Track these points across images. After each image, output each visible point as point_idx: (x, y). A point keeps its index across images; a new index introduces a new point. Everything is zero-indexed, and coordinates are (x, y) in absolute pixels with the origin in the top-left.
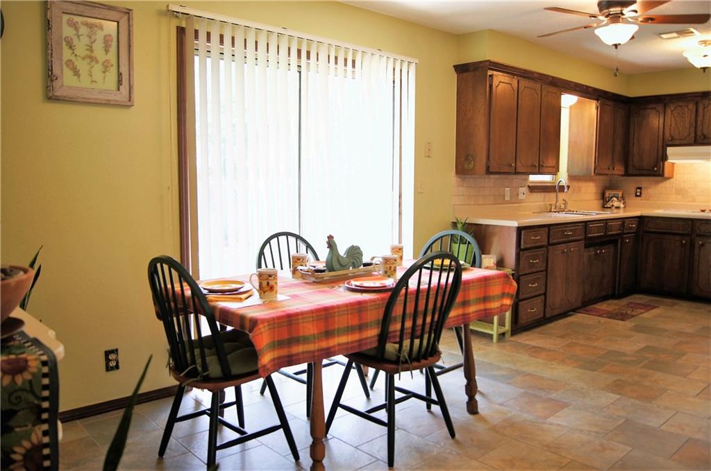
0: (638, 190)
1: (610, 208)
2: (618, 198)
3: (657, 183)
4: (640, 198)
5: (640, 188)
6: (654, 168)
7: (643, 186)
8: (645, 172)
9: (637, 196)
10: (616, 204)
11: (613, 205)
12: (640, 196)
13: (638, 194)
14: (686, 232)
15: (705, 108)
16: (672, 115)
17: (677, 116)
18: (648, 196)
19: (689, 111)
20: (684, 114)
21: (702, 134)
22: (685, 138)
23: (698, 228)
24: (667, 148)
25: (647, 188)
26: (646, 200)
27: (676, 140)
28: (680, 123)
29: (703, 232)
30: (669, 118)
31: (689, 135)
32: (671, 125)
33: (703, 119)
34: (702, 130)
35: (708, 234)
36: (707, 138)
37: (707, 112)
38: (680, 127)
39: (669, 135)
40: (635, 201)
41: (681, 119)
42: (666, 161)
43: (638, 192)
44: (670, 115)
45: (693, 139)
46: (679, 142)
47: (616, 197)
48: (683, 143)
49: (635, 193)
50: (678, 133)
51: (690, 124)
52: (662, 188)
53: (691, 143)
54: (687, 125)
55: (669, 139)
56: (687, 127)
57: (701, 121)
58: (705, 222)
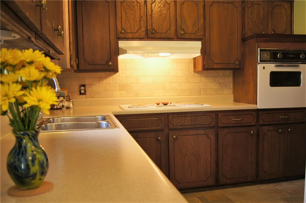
0: (82, 88)
1: (60, 109)
2: (64, 97)
3: (101, 79)
4: (84, 96)
5: (84, 86)
6: (108, 62)
7: (87, 82)
8: (98, 67)
9: (81, 94)
10: (66, 104)
11: (63, 106)
12: (84, 94)
13: (83, 92)
14: (159, 128)
15: (153, 3)
16: (122, 7)
17: (127, 8)
18: (92, 94)
19: (139, 4)
20: (134, 7)
21: (152, 29)
22: (137, 32)
23: (171, 122)
24: (119, 41)
25: (91, 85)
26: (91, 98)
27: (128, 33)
28: (131, 16)
29: (175, 126)
30: (120, 10)
31: (140, 28)
32: (122, 17)
33: (152, 14)
34: (152, 25)
35: (180, 127)
36: (157, 33)
37: (155, 7)
38: (131, 20)
39: (121, 28)
40: (79, 99)
41: (131, 12)
42: (119, 55)
43: (83, 90)
44: (120, 7)
45: (144, 33)
46: (131, 35)
47: (62, 96)
48: (135, 37)
49: (79, 91)
50: (129, 26)
51: (140, 17)
52: (106, 85)
53: (143, 37)
54: (137, 19)
55: (121, 32)
56: (137, 21)
57: (150, 15)
58: (176, 115)
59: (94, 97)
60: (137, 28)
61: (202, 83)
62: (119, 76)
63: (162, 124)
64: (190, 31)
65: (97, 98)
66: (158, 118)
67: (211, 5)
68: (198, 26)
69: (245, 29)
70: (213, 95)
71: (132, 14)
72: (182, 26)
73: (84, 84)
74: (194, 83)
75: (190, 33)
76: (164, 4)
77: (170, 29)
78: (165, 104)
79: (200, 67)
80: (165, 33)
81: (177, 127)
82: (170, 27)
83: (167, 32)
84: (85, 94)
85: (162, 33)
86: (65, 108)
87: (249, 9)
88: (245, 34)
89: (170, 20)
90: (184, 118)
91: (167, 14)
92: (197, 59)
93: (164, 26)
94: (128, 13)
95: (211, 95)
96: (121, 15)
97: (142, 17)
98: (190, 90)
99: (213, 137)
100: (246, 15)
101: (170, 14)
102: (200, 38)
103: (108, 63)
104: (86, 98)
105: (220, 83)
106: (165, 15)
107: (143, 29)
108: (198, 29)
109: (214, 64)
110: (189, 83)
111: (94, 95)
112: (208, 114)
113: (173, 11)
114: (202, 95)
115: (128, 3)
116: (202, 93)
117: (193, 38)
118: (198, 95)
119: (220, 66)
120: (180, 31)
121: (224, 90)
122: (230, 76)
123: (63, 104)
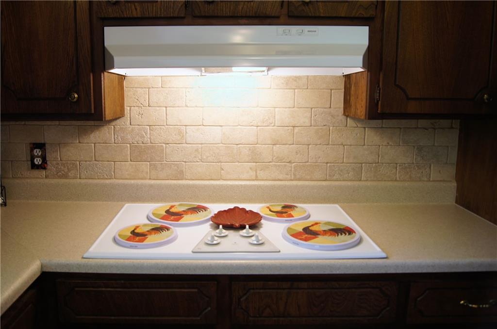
0: (37, 152)
4: (43, 173)
18: (62, 168)
26: (60, 177)
43: (38, 157)
49: (29, 158)
52: (97, 145)
53: (176, 15)
59: (65, 176)
61: (365, 147)
65: (75, 178)
70: (396, 180)
73: (43, 142)
74: (344, 145)
79: (361, 107)
84: (45, 168)
95: (392, 181)
104: (46, 177)
105: (420, 149)
110: (328, 144)
111: (66, 170)
114: (363, 179)
116: (363, 175)
118: (353, 181)
121: (430, 168)
122: (452, 128)
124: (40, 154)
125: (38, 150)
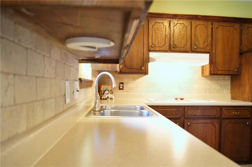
1: (106, 99)
2: (108, 91)
3: (134, 79)
4: (122, 91)
5: (122, 83)
7: (124, 81)
8: (134, 71)
9: (120, 89)
10: (110, 96)
12: (122, 89)
14: (177, 116)
15: (175, 26)
16: (153, 29)
17: (157, 29)
18: (128, 89)
19: (165, 27)
20: (161, 29)
21: (174, 44)
22: (162, 46)
23: (186, 112)
24: (150, 53)
25: (127, 83)
26: (127, 92)
27: (156, 47)
28: (159, 35)
29: (190, 116)
30: (151, 31)
31: (165, 44)
32: (152, 36)
33: (174, 34)
34: (174, 41)
35: (193, 117)
36: (177, 47)
37: (176, 29)
38: (159, 38)
39: (152, 43)
40: (119, 93)
41: (159, 32)
42: (149, 62)
43: (121, 86)
44: (152, 29)
45: (168, 47)
46: (158, 48)
47: (108, 90)
48: (161, 50)
49: (119, 87)
50: (157, 42)
51: (165, 36)
52: (138, 83)
53: (167, 50)
54: (163, 37)
55: (152, 46)
56: (164, 38)
57: (173, 35)
58: (191, 108)
59: (129, 92)
60: (163, 44)
61: (207, 85)
62: (147, 78)
63: (180, 114)
64: (201, 46)
65: (131, 92)
66: (177, 109)
67: (217, 28)
68: (207, 43)
69: (242, 46)
70: (215, 93)
71: (160, 34)
72: (196, 42)
74: (202, 84)
75: (201, 47)
76: (183, 27)
77: (186, 44)
78: (182, 99)
79: (207, 73)
80: (183, 48)
81: (191, 117)
82: (187, 43)
83: (184, 47)
85: (180, 47)
86: (109, 98)
87: (246, 31)
88: (242, 49)
89: (187, 38)
90: (196, 110)
91: (185, 34)
92: (205, 66)
93: (182, 43)
94: (157, 33)
95: (214, 93)
96: (152, 34)
97: (167, 35)
98: (198, 89)
99: (217, 125)
100: (243, 35)
101: (187, 34)
102: (208, 51)
103: (142, 68)
104: (123, 92)
105: (221, 85)
106: (183, 35)
107: (168, 44)
108: (207, 45)
109: (219, 70)
110: (198, 84)
111: (129, 90)
112: (215, 108)
113: (189, 32)
114: (207, 93)
115: (158, 26)
116: (207, 92)
117: (203, 51)
118: (204, 93)
119: (223, 73)
120: (194, 46)
121: (224, 90)
122: (229, 80)
123: (108, 96)
124: (122, 86)
125: (122, 84)
